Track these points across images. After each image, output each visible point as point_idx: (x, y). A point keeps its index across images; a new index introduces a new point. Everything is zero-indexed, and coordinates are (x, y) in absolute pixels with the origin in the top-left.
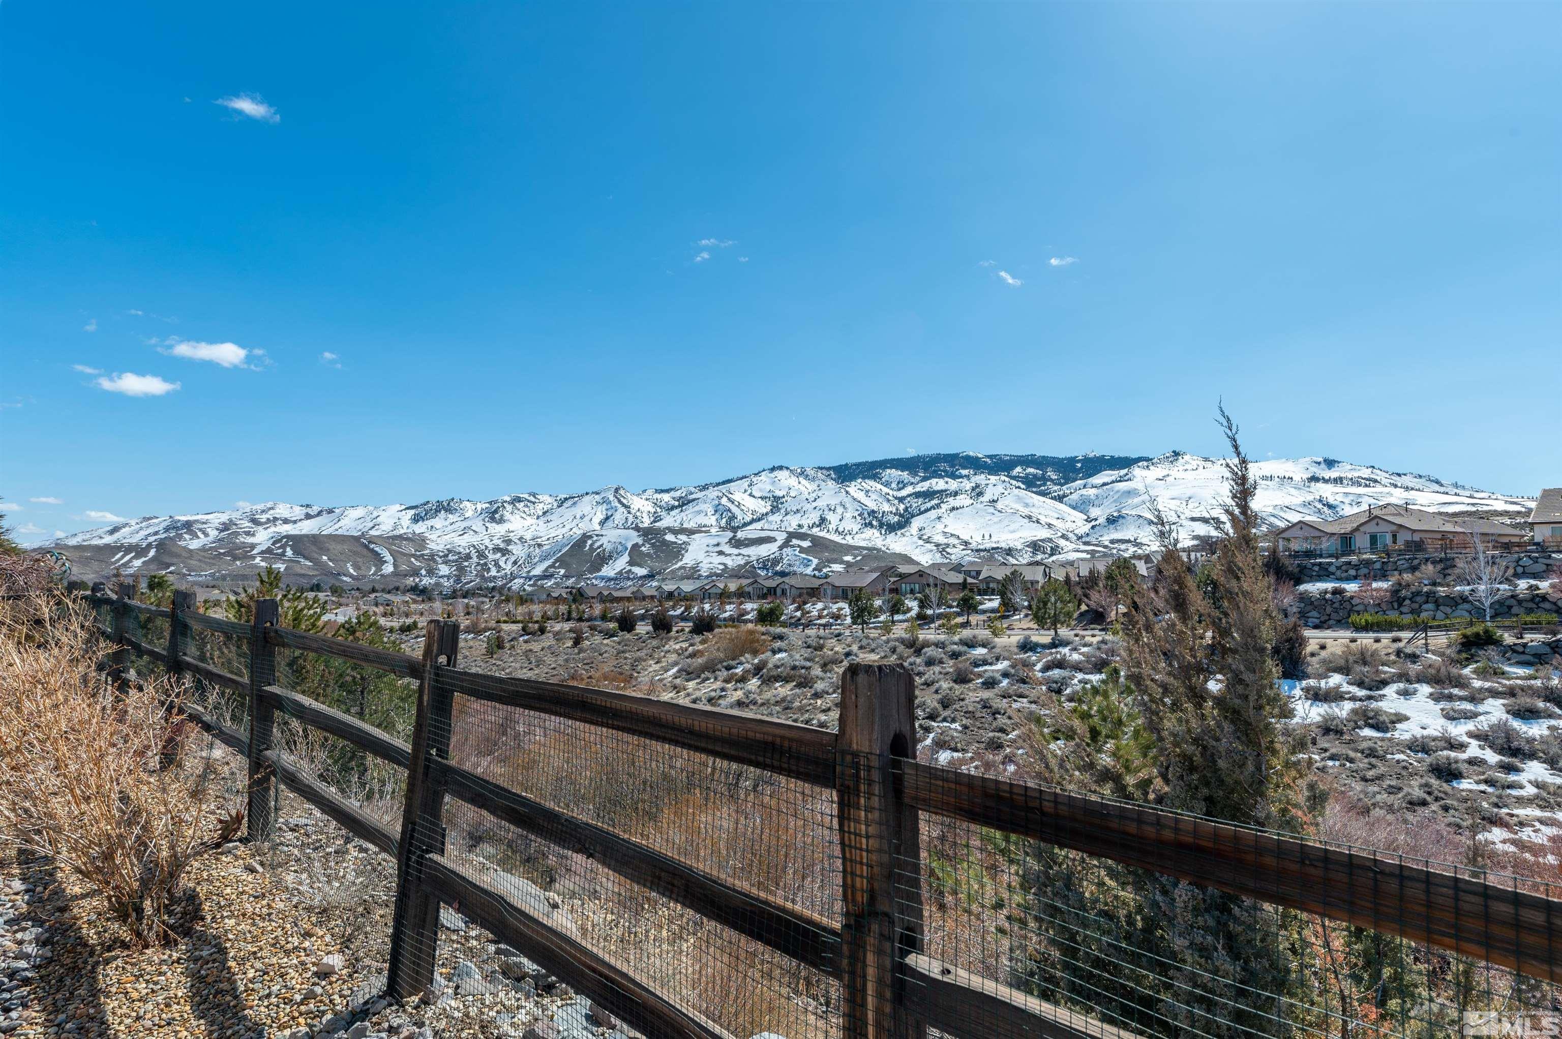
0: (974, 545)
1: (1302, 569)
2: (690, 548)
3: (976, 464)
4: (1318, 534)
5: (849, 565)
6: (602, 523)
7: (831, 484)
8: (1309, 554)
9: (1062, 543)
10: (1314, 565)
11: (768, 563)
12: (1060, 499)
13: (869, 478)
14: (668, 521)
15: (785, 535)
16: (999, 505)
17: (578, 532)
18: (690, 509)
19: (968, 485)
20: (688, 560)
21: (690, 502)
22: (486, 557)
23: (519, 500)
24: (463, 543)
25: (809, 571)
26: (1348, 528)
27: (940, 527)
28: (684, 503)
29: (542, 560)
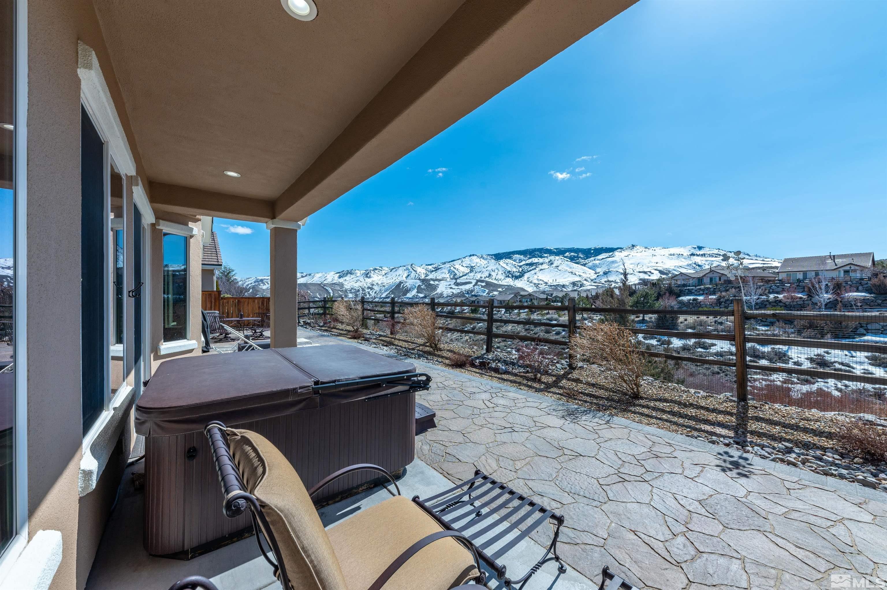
0: (549, 284)
1: (681, 291)
2: (439, 286)
3: (550, 252)
4: (688, 278)
5: (500, 292)
6: (407, 277)
7: (493, 261)
8: (684, 285)
9: (585, 282)
10: (686, 289)
11: (469, 292)
12: (584, 265)
13: (508, 258)
14: (431, 276)
15: (475, 281)
16: (560, 268)
17: (398, 281)
18: (439, 271)
19: (547, 260)
20: (439, 291)
21: (439, 269)
22: (365, 291)
23: (376, 269)
24: (357, 285)
25: (485, 294)
26: (701, 275)
27: (536, 277)
28: (437, 269)
29: (385, 291)
